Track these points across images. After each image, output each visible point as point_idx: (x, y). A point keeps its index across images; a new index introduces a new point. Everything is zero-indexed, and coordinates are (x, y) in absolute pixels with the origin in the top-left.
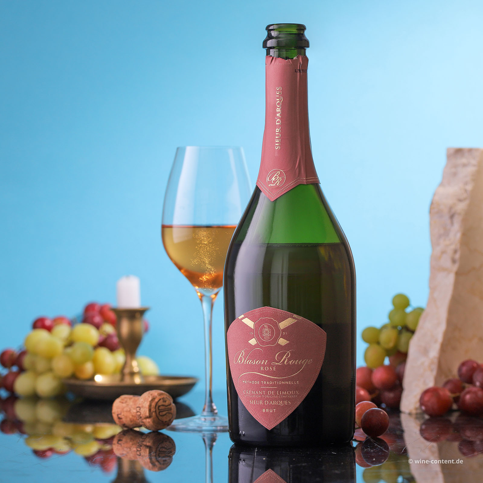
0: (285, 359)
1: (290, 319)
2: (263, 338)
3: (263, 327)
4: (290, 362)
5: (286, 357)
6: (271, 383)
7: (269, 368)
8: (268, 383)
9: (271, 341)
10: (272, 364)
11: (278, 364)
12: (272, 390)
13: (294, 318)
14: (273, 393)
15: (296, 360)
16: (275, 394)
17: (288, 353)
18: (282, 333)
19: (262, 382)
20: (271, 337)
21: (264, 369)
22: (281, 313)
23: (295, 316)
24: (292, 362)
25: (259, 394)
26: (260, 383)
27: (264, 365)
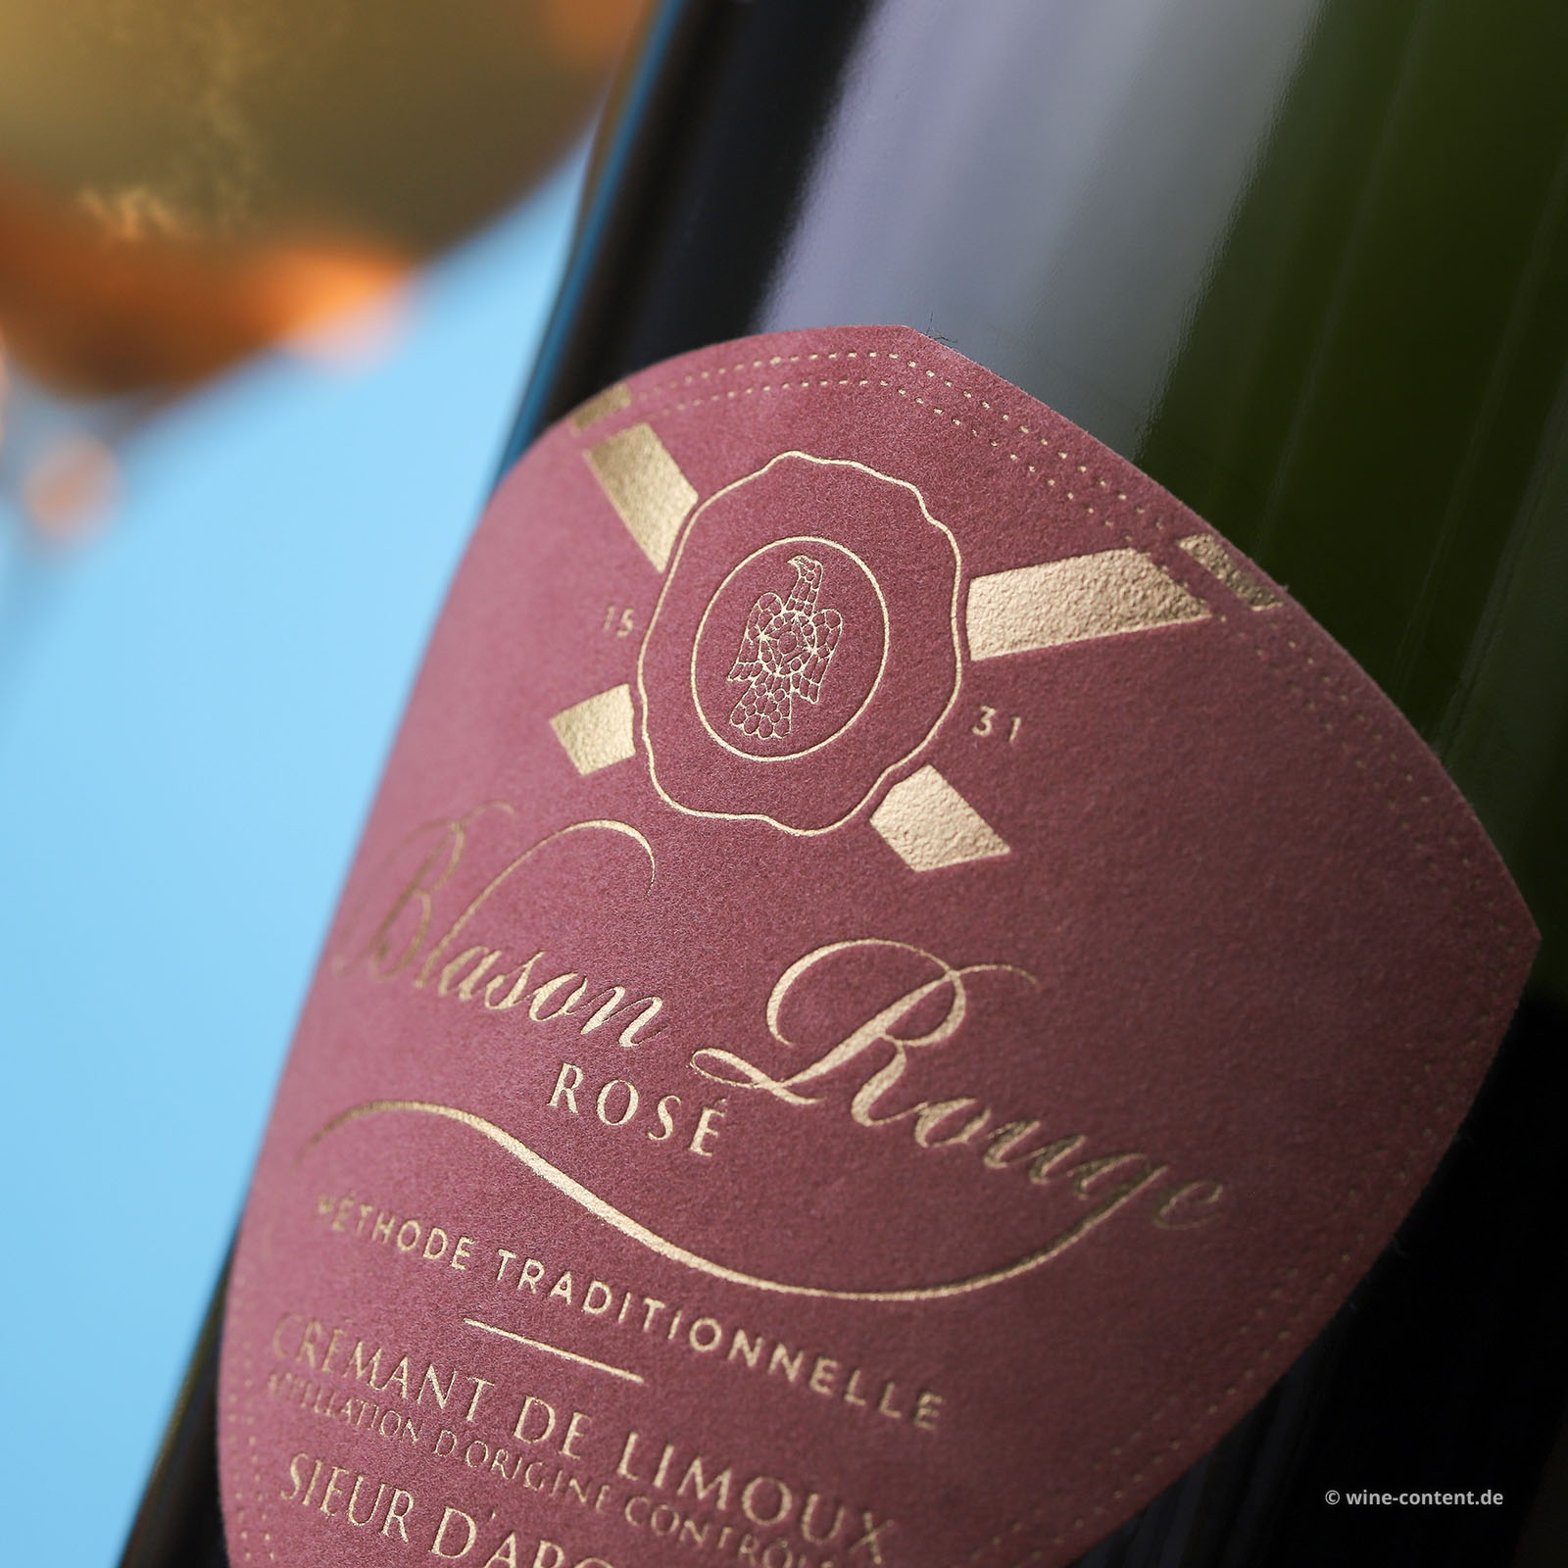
0: (878, 1056)
1: (1127, 562)
2: (721, 712)
3: (776, 575)
4: (931, 1117)
5: (903, 1029)
6: (600, 1300)
7: (648, 1110)
8: (564, 1290)
9: (796, 771)
10: (705, 1062)
11: (778, 1089)
12: (577, 1391)
13: (1184, 571)
14: (572, 1432)
15: (1010, 1112)
16: (598, 1454)
17: (947, 995)
18: (968, 715)
19: (506, 1255)
20: (812, 725)
21: (587, 1096)
22: (1048, 461)
23: (1204, 546)
24: (954, 1125)
25: (414, 1393)
26: (482, 1265)
27: (600, 1055)
